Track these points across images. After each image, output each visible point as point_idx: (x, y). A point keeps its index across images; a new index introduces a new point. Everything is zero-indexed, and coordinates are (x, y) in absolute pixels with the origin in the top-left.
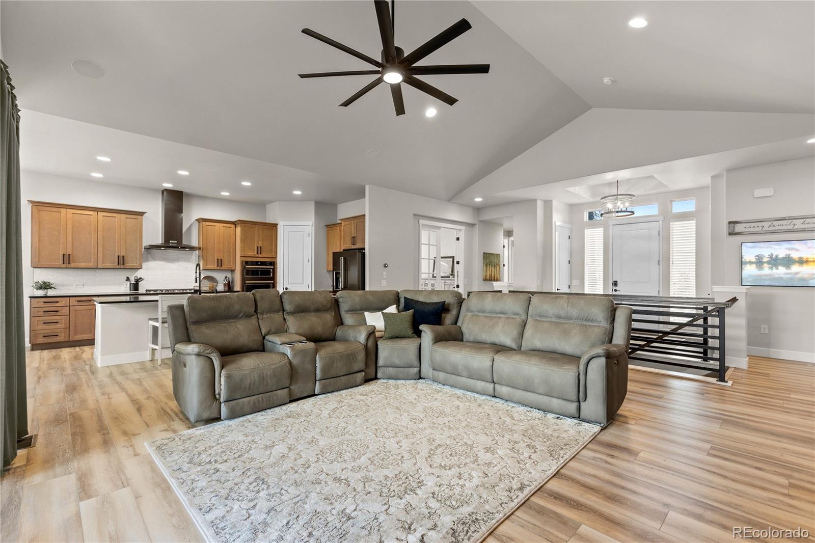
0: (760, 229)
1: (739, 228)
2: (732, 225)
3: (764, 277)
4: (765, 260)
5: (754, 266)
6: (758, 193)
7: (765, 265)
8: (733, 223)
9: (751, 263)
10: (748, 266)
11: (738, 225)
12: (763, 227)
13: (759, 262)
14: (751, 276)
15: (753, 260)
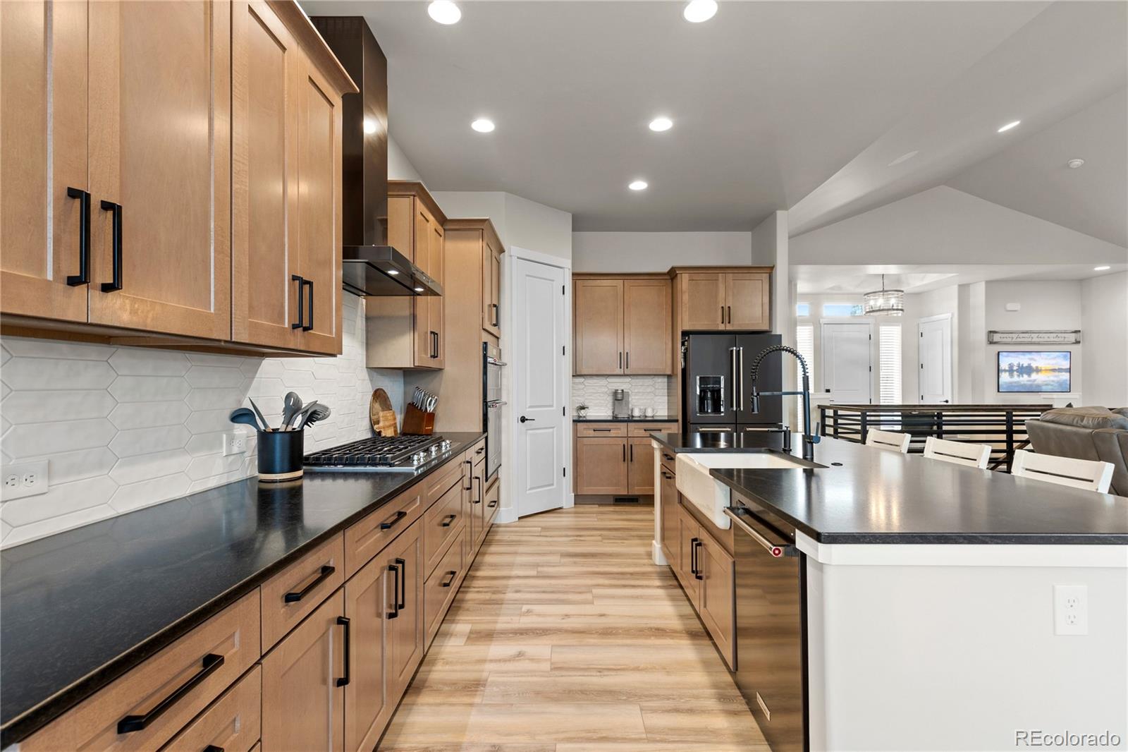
0: (1010, 340)
1: (996, 338)
2: (992, 334)
3: (1014, 384)
4: (1015, 368)
5: (1007, 373)
6: (1010, 306)
7: (1015, 373)
8: (991, 332)
9: (1005, 371)
10: (1003, 373)
11: (995, 335)
12: (1013, 338)
13: (1011, 371)
14: (1006, 383)
15: (1007, 368)
